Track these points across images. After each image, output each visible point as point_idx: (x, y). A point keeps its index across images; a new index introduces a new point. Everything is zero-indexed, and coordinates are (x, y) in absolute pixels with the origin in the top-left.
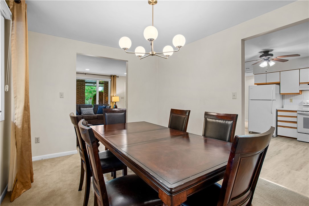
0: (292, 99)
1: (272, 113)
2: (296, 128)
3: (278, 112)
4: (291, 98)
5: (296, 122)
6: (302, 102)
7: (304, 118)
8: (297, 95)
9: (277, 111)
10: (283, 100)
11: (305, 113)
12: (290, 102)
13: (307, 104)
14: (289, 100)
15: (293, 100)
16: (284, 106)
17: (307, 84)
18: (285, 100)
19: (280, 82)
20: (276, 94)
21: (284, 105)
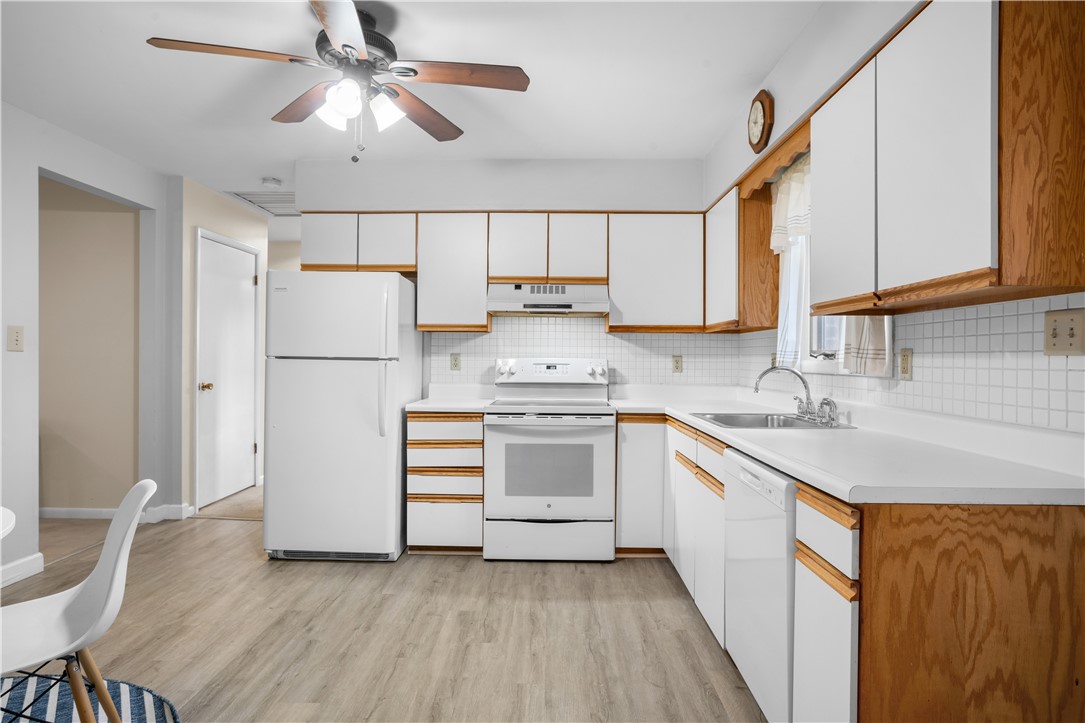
0: (459, 354)
1: (382, 435)
2: (480, 498)
3: (410, 424)
4: (456, 350)
5: (478, 470)
6: (493, 368)
7: (507, 445)
8: (475, 337)
9: (406, 417)
10: (427, 359)
11: (510, 420)
12: (452, 369)
13: (509, 377)
14: (449, 358)
15: (463, 360)
16: (432, 389)
17: (513, 286)
18: (432, 358)
19: (416, 266)
20: (401, 326)
21: (431, 386)
